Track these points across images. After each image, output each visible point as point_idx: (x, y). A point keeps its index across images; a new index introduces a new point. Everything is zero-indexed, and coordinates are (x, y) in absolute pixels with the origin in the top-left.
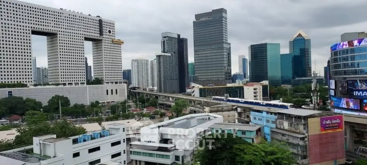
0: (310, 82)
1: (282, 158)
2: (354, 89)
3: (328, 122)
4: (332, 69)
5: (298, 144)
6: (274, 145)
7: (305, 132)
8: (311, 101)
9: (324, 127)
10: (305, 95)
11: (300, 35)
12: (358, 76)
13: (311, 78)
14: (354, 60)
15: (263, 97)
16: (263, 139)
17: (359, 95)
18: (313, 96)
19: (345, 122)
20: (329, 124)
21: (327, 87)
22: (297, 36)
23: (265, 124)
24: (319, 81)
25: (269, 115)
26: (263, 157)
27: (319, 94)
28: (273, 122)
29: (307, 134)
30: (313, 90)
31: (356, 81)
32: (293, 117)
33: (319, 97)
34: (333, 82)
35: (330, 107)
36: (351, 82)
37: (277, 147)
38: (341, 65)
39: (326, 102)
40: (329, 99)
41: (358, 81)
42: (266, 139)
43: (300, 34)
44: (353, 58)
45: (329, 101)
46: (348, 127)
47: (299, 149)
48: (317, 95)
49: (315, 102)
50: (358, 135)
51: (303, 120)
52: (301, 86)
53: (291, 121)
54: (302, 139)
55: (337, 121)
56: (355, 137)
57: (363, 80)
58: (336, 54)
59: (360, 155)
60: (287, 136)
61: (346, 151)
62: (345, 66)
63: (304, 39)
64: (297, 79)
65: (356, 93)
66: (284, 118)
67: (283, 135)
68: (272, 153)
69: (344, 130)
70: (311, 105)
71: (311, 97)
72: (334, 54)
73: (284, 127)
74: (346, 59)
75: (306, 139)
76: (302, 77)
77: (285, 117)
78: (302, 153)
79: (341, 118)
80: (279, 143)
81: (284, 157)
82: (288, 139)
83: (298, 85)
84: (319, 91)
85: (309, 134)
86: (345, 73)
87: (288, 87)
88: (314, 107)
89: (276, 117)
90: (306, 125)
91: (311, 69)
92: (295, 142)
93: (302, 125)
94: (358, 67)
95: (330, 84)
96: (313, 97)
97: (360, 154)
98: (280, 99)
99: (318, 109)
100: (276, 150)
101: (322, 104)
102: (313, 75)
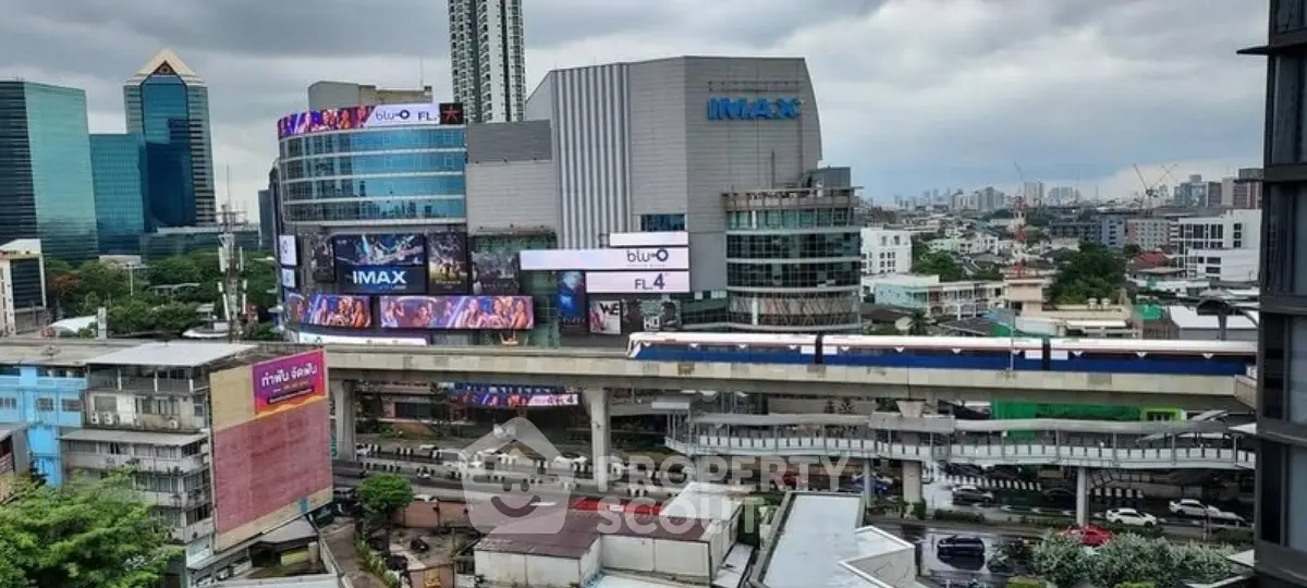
0: (213, 242)
1: (114, 538)
2: (354, 263)
3: (278, 379)
4: (285, 200)
5: (176, 469)
6: (76, 495)
7: (199, 422)
8: (219, 312)
9: (265, 396)
10: (196, 290)
11: (165, 68)
12: (364, 222)
13: (213, 230)
14: (350, 173)
15: (16, 307)
16: (25, 481)
17: (367, 281)
18: (225, 292)
19: (331, 370)
20: (282, 384)
21: (270, 258)
22: (156, 72)
23: (32, 416)
24: (245, 240)
25: (53, 380)
26: (27, 551)
27: (245, 284)
28: (71, 406)
29: (206, 431)
30: (223, 270)
31: (358, 238)
32: (152, 376)
33: (244, 296)
34: (288, 243)
35: (281, 328)
36: (345, 242)
37: (92, 500)
38: (314, 186)
39: (271, 310)
40: (279, 300)
41: (364, 239)
42: (38, 477)
43: (165, 64)
44: (347, 166)
45: (280, 308)
46: (338, 384)
47: (181, 488)
48: (240, 288)
49: (232, 313)
50: (367, 406)
51: (191, 382)
52: (177, 260)
53: (145, 391)
54: (192, 449)
55: (307, 372)
56: (358, 415)
57: (376, 237)
58: (294, 148)
59: (372, 464)
60: (132, 450)
61: (335, 463)
62: (326, 189)
63: (184, 84)
64: (163, 231)
65: (359, 277)
66: (116, 384)
67: (115, 448)
68: (68, 528)
69: (327, 396)
70: (218, 326)
71: (216, 298)
72: (291, 149)
73: (117, 418)
74: (328, 167)
75: (205, 448)
76: (181, 225)
77: (119, 379)
78: (193, 502)
79: (317, 360)
80: (98, 483)
81: (123, 529)
82: (138, 461)
83: (169, 253)
84: (244, 275)
85: (217, 428)
86: (326, 212)
87: (130, 262)
88: (231, 330)
89: (83, 382)
90: (203, 400)
91: (213, 197)
92: (164, 464)
93: (190, 401)
94: (363, 195)
95: (282, 250)
96: (225, 296)
97: (373, 461)
98: (95, 313)
99: (246, 338)
100: (87, 512)
101: (256, 318)
102: (220, 219)
